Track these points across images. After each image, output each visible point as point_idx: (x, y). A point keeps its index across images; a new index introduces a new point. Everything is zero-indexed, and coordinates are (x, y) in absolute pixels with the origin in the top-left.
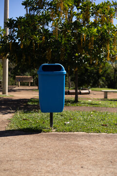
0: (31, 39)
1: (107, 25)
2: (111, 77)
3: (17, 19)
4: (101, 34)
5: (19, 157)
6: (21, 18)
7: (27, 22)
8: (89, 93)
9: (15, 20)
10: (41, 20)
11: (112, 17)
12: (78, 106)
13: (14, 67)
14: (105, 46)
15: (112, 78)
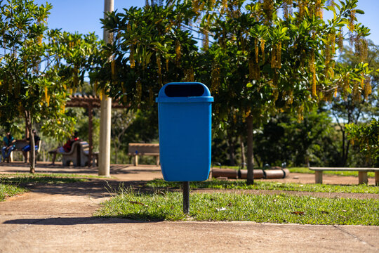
0: (152, 51)
1: (310, 20)
2: (335, 148)
3: (124, 13)
4: (298, 40)
5: (111, 246)
6: (133, 10)
7: (146, 18)
8: (283, 176)
9: (122, 15)
10: (174, 13)
11: (319, 6)
12: (251, 189)
13: (126, 126)
14: (306, 64)
15: (339, 150)
